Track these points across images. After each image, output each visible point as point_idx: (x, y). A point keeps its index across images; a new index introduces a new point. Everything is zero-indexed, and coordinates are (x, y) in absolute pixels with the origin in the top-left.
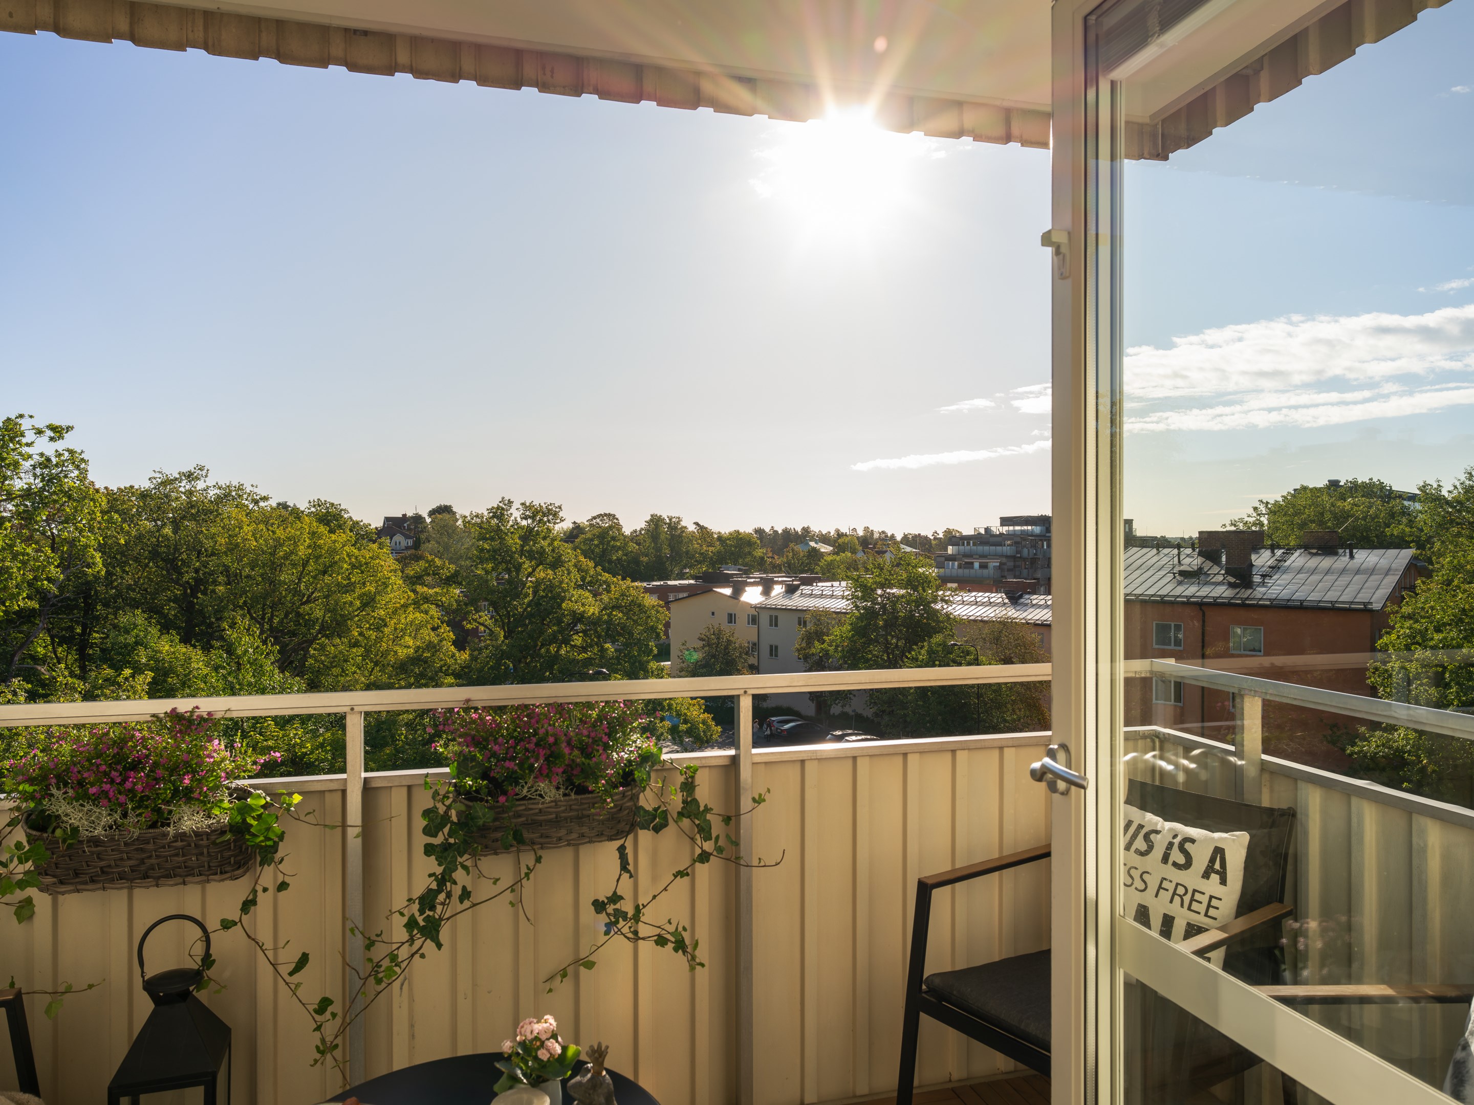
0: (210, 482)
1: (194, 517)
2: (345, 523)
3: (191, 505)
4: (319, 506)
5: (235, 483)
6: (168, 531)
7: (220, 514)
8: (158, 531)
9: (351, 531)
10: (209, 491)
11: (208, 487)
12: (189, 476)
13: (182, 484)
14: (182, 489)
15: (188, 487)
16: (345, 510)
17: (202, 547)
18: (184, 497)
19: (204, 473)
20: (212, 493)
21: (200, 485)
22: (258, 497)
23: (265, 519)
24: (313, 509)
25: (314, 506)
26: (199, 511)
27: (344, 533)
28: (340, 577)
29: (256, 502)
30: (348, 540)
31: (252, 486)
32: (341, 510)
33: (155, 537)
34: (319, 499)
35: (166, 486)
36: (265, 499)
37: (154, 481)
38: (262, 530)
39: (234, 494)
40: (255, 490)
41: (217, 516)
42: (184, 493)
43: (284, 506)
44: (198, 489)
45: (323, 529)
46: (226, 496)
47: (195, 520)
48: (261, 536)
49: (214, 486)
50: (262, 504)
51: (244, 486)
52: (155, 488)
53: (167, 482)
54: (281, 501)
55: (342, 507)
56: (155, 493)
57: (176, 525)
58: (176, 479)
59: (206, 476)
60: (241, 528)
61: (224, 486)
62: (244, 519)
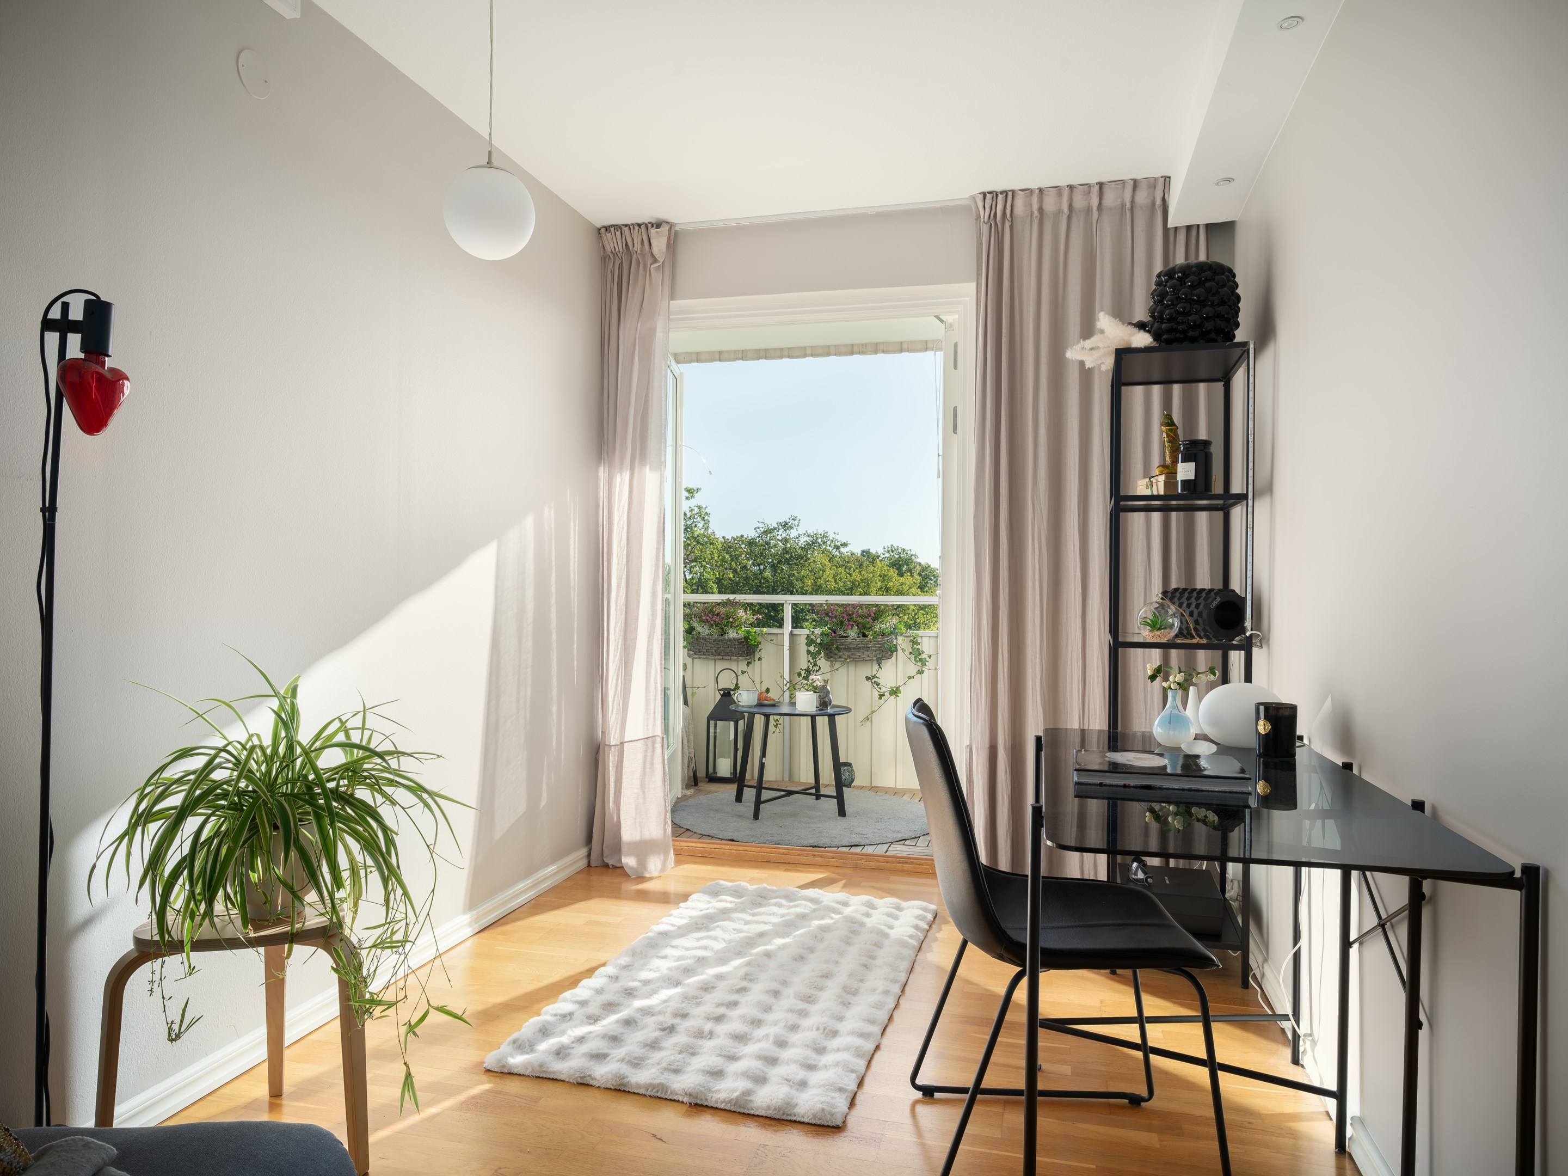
0: (801, 530)
1: (787, 562)
2: (915, 568)
3: (786, 551)
4: (893, 551)
5: (821, 531)
6: (768, 574)
7: (809, 559)
8: (761, 573)
9: (920, 574)
10: (800, 539)
11: (799, 535)
12: (785, 526)
13: (779, 533)
14: (779, 537)
15: (784, 535)
16: (915, 555)
17: (793, 588)
18: (781, 544)
19: (796, 522)
20: (803, 540)
21: (793, 533)
22: (839, 544)
23: (846, 563)
24: (887, 555)
25: (888, 552)
26: (792, 556)
27: (912, 576)
28: (906, 617)
29: (837, 548)
30: (914, 582)
31: (835, 533)
32: (912, 555)
33: (758, 579)
34: (892, 545)
35: (767, 535)
36: (845, 545)
37: (758, 531)
38: (841, 573)
39: (819, 541)
40: (837, 537)
41: (806, 561)
42: (781, 541)
43: (866, 553)
44: (791, 537)
45: (893, 573)
46: (813, 543)
47: (788, 564)
48: (841, 579)
49: (805, 534)
50: (842, 549)
51: (828, 534)
52: (759, 537)
53: (768, 531)
54: (865, 548)
55: (913, 553)
56: (759, 541)
57: (774, 568)
58: (775, 529)
59: (798, 525)
60: (824, 571)
61: (812, 534)
62: (827, 563)
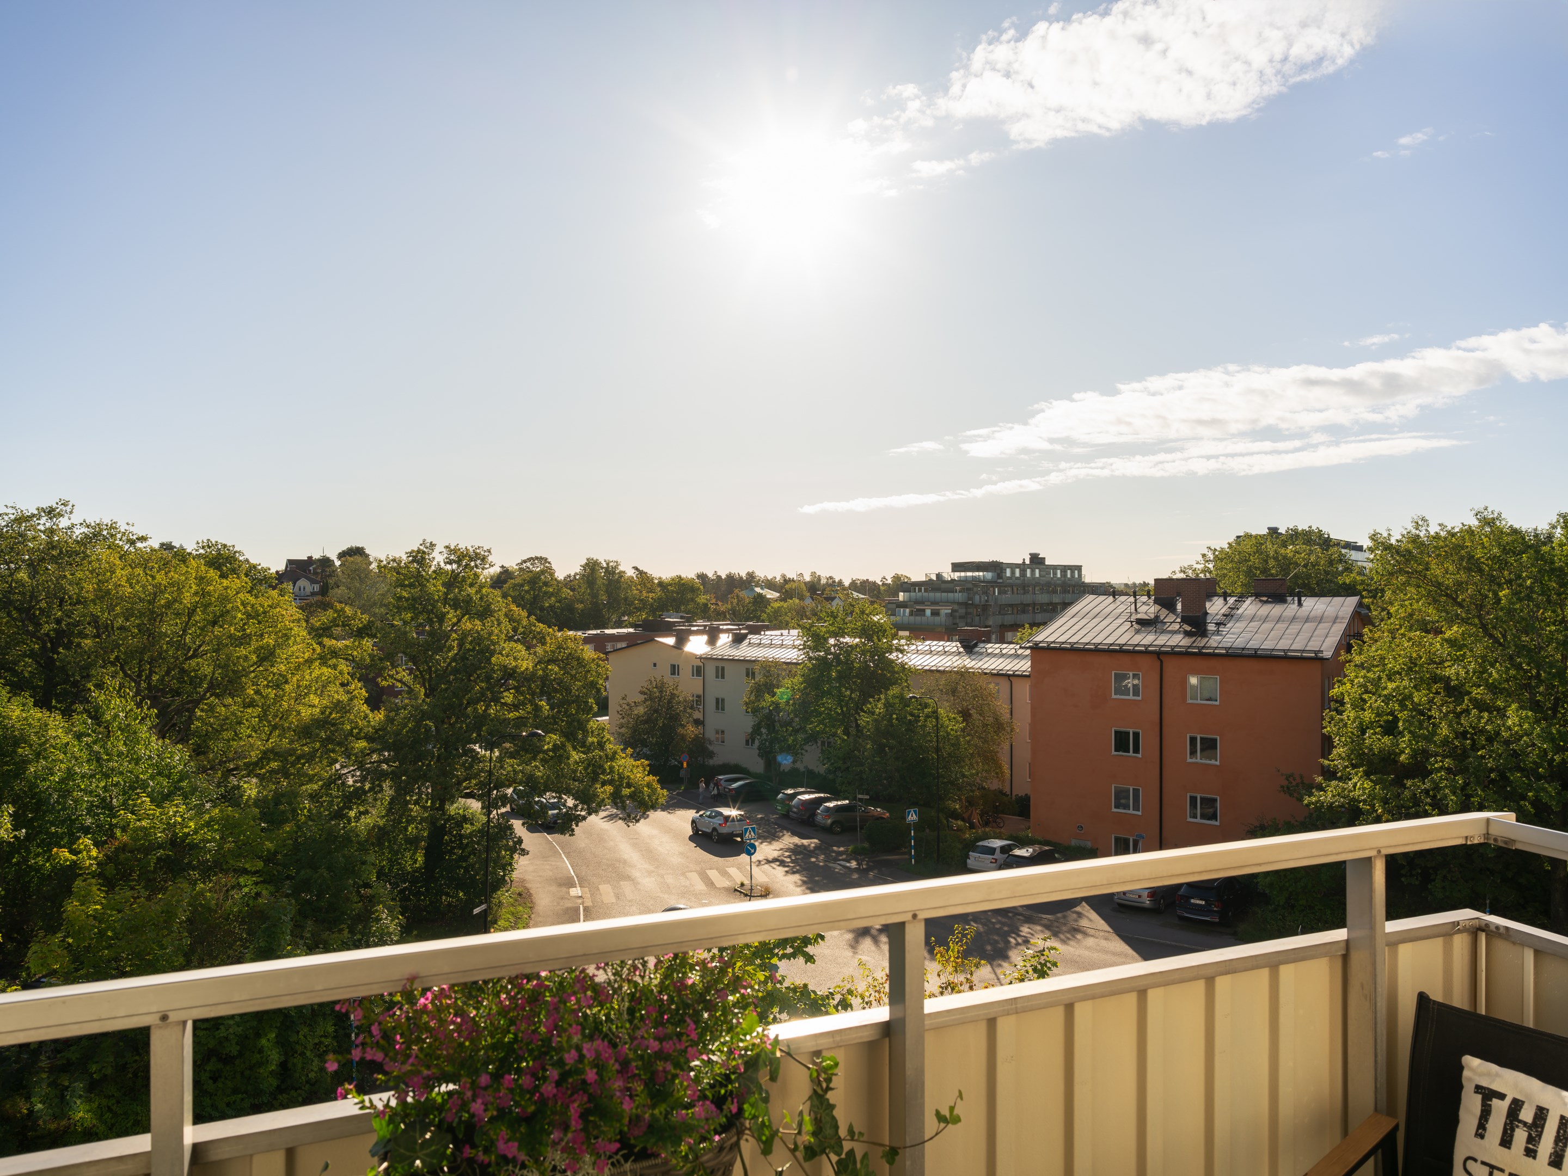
0: (76, 519)
1: (54, 559)
2: (240, 567)
3: (51, 546)
4: (209, 547)
5: (107, 521)
6: (23, 575)
7: (88, 556)
8: (11, 575)
9: (246, 575)
10: (75, 530)
11: (73, 525)
12: (50, 512)
13: (42, 522)
14: (41, 527)
15: (48, 525)
16: (239, 552)
17: (64, 593)
18: (43, 537)
19: (68, 508)
20: (78, 532)
21: (64, 523)
22: (134, 537)
23: (145, 561)
24: (202, 551)
25: (203, 547)
26: (61, 552)
27: (238, 578)
28: (232, 629)
29: (132, 543)
30: (243, 586)
31: (128, 524)
32: (235, 552)
33: (7, 582)
34: (208, 540)
35: (20, 524)
36: (143, 539)
37: (6, 518)
38: (139, 574)
39: (105, 533)
40: (131, 529)
41: (84, 559)
42: (44, 532)
43: (167, 547)
44: (60, 527)
45: (213, 574)
46: (95, 535)
47: (56, 563)
48: (138, 582)
49: (81, 524)
50: (139, 545)
51: (118, 525)
52: (7, 526)
53: (21, 519)
54: (165, 541)
55: (237, 549)
56: (7, 532)
57: (33, 567)
58: (34, 515)
59: (71, 512)
60: (113, 572)
61: (93, 524)
62: (118, 562)
